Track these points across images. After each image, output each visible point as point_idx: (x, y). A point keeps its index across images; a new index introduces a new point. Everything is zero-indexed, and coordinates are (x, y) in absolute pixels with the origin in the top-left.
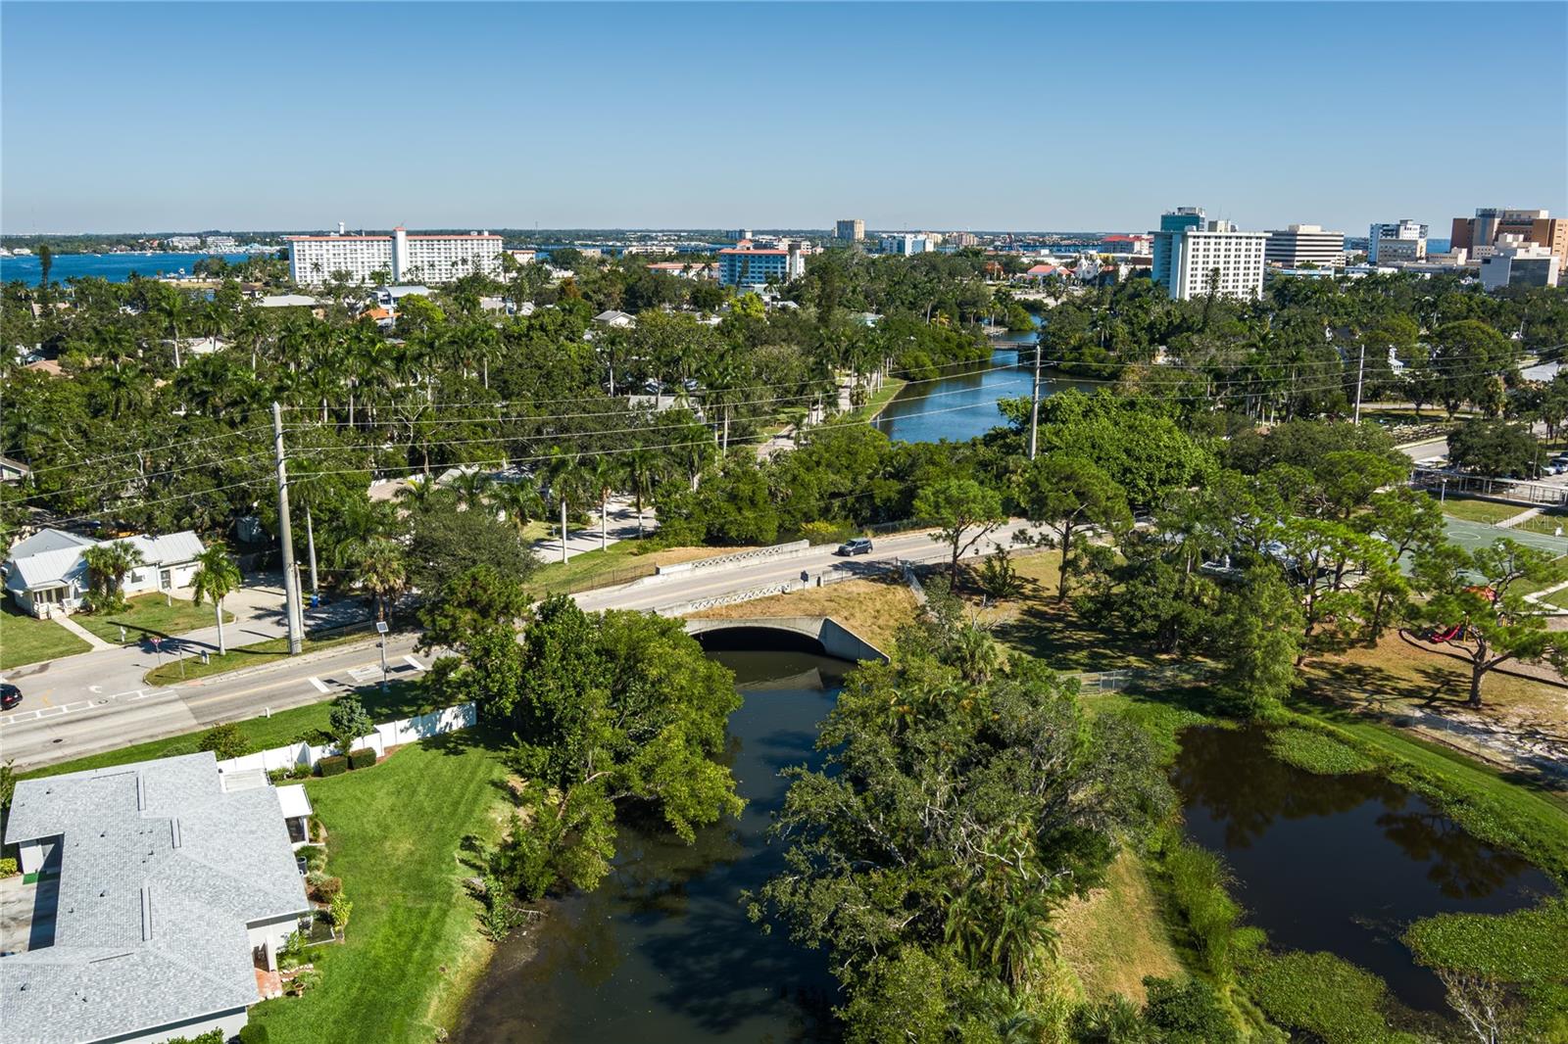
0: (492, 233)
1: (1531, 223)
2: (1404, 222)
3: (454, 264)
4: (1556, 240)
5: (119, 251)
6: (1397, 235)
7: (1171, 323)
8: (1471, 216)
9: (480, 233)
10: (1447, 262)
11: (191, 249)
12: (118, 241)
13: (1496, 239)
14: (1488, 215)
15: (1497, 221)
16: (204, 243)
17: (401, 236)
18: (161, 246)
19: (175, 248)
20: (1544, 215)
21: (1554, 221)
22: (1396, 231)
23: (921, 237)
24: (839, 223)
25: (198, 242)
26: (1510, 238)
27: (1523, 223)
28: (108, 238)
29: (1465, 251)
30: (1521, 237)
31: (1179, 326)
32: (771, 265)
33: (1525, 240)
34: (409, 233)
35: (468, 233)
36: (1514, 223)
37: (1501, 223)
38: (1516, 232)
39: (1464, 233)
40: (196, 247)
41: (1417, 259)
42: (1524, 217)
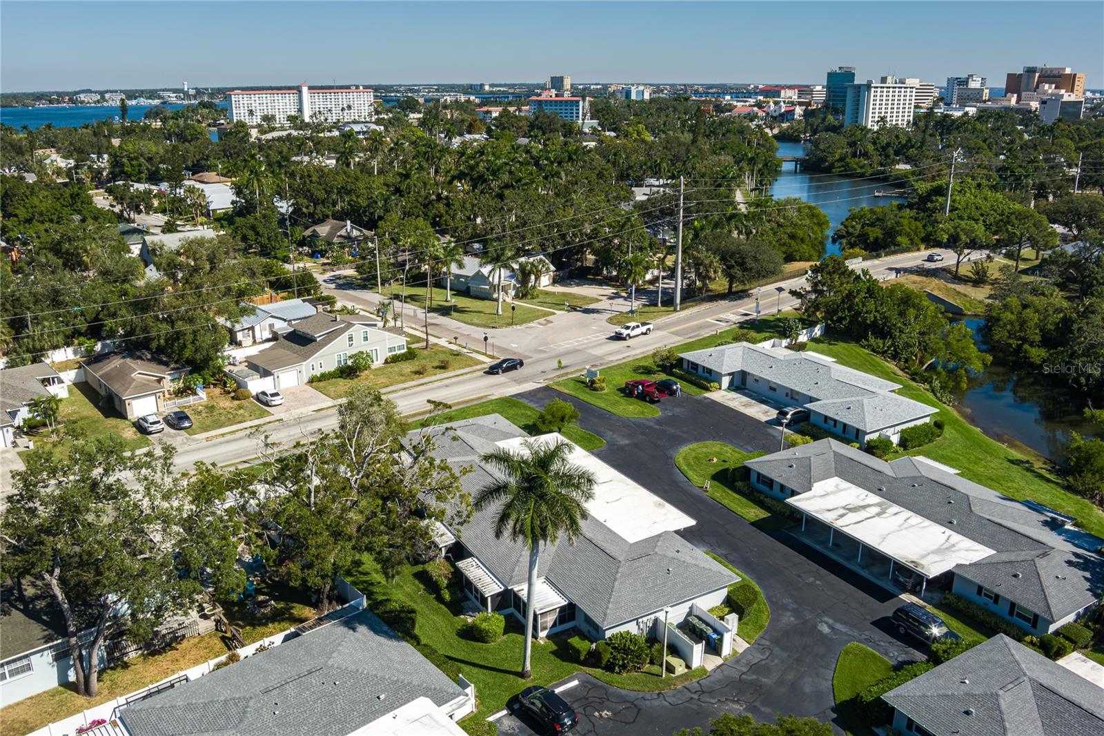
0: (366, 87)
1: (1060, 76)
2: (972, 76)
3: (343, 109)
4: (1076, 88)
5: (42, 105)
6: (967, 84)
7: (900, 143)
8: (1021, 72)
9: (357, 87)
10: (1005, 104)
11: (95, 102)
12: (39, 97)
13: (1037, 87)
14: (1031, 71)
15: (1037, 75)
16: (103, 98)
17: (305, 90)
18: (71, 100)
19: (82, 102)
20: (1068, 71)
21: (1075, 75)
22: (965, 82)
23: (641, 88)
24: (552, 78)
25: (99, 97)
26: (1047, 86)
27: (1055, 76)
28: (33, 94)
29: (1015, 95)
30: (1054, 86)
31: (905, 145)
32: (569, 108)
33: (1056, 88)
34: (310, 88)
35: (348, 87)
36: (1049, 76)
37: (1039, 77)
38: (1051, 83)
39: (1015, 84)
40: (98, 101)
41: (985, 101)
42: (1055, 72)
